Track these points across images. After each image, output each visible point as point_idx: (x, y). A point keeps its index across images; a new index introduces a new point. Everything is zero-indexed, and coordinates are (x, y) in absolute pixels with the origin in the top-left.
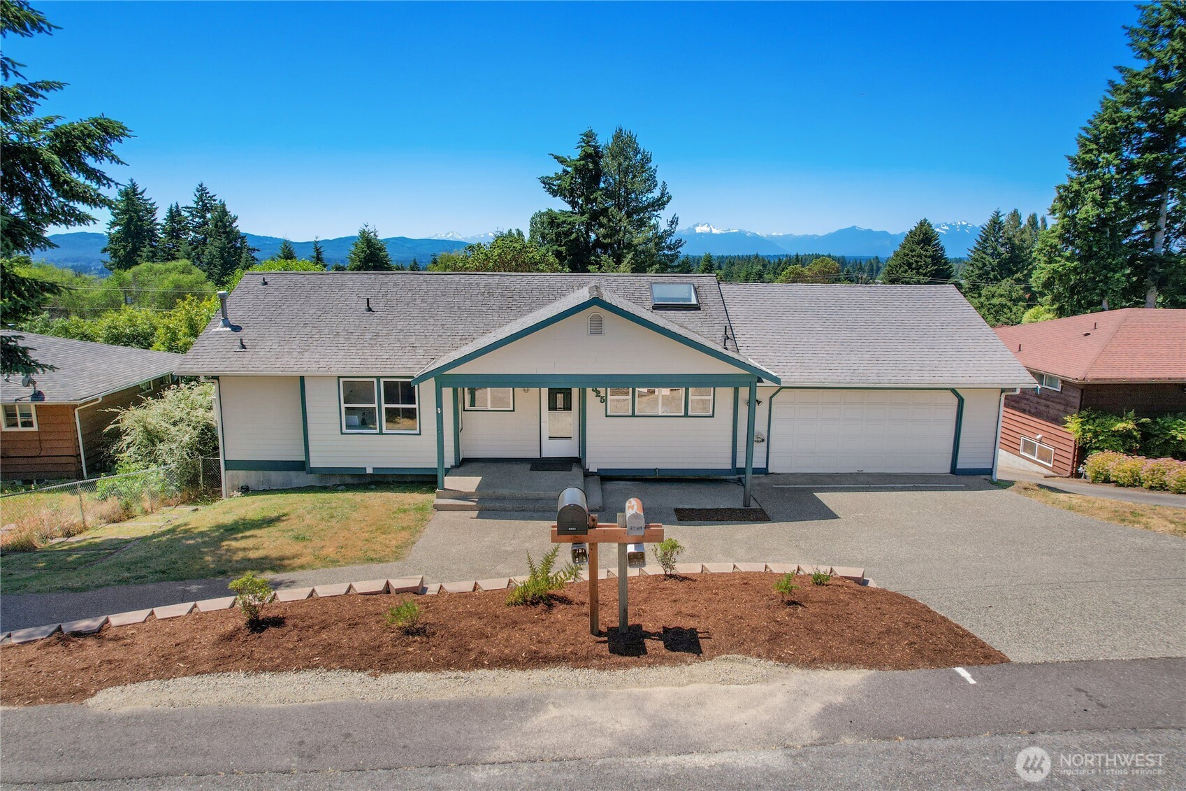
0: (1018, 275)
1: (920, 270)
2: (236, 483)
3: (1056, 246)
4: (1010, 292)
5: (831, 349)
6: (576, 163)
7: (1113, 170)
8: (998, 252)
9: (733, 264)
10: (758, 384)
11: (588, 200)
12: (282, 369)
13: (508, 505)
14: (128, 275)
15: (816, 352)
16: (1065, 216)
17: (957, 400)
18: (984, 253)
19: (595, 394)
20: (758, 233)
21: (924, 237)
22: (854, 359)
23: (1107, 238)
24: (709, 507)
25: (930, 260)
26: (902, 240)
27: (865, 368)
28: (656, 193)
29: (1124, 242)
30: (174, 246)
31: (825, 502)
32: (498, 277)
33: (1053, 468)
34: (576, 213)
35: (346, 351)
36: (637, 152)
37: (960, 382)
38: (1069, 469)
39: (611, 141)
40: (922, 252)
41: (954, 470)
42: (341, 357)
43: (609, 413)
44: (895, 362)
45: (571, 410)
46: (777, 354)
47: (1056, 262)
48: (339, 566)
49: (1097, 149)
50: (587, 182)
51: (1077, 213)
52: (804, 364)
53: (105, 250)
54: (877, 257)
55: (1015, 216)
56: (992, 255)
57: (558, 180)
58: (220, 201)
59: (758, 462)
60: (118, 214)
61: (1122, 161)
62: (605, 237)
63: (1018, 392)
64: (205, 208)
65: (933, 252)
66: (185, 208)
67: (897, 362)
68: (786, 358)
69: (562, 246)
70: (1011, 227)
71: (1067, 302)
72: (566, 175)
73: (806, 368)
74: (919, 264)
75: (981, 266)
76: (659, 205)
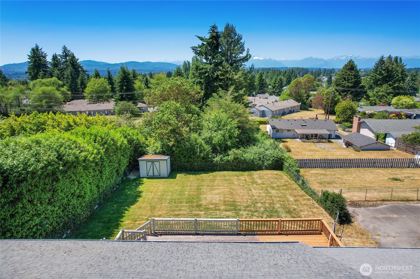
0: (390, 83)
4: (386, 90)
6: (208, 40)
8: (382, 73)
11: (213, 58)
18: (376, 73)
20: (276, 59)
21: (351, 67)
25: (353, 76)
28: (244, 54)
34: (208, 64)
36: (235, 35)
39: (223, 30)
40: (350, 73)
50: (213, 49)
55: (390, 57)
56: (379, 74)
57: (200, 48)
58: (72, 53)
60: (31, 58)
62: (221, 75)
64: (66, 55)
65: (355, 73)
66: (59, 55)
69: (202, 79)
70: (388, 62)
72: (203, 46)
75: (374, 79)
76: (246, 60)
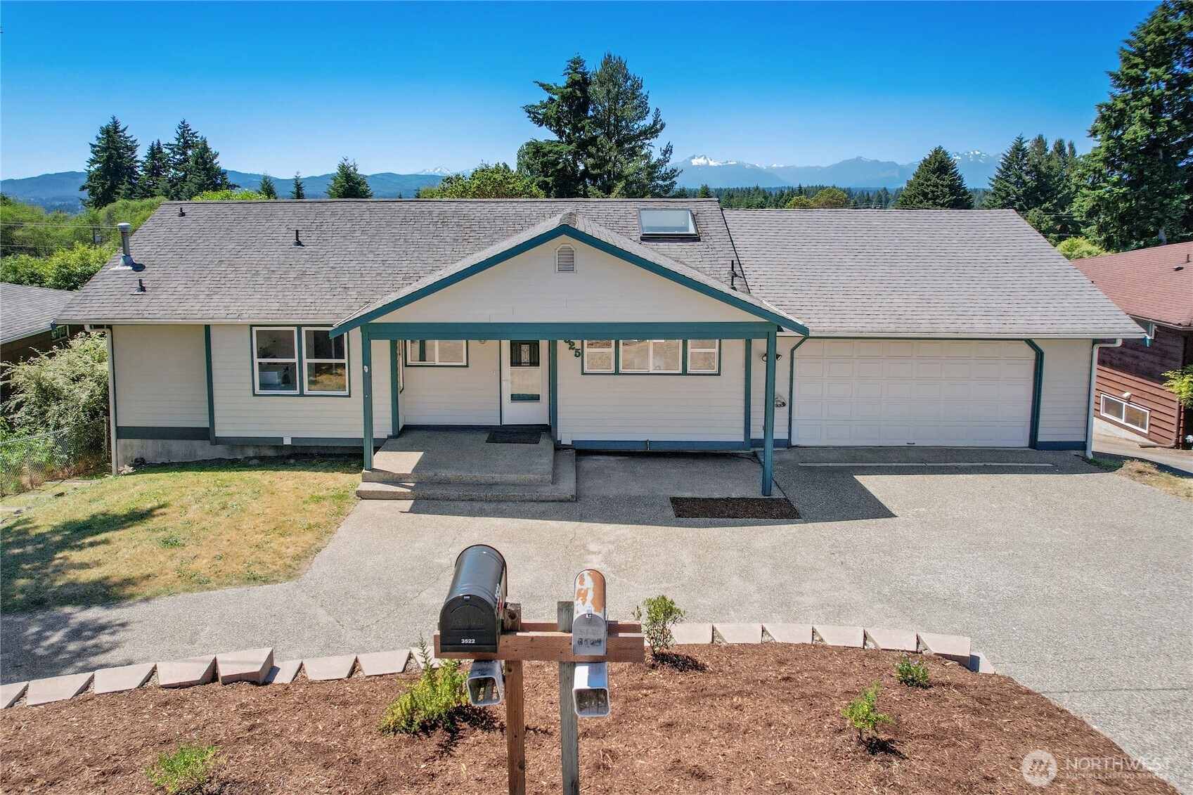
0: (1047, 205)
1: (937, 201)
2: (129, 455)
3: (1100, 171)
4: (1038, 223)
5: (867, 289)
6: (563, 90)
7: (1163, 85)
8: (1024, 181)
9: (732, 197)
10: (779, 334)
11: (576, 129)
12: (183, 316)
13: (453, 492)
14: (103, 212)
15: (848, 293)
16: (1110, 138)
17: (1034, 353)
18: (1007, 181)
19: (568, 345)
20: (757, 165)
21: (940, 166)
22: (899, 301)
23: (1159, 161)
24: (717, 496)
25: (947, 189)
26: (916, 169)
27: (914, 313)
28: (648, 121)
29: (1180, 165)
30: (154, 184)
31: (870, 489)
32: (455, 204)
33: (1149, 435)
34: (563, 143)
35: (264, 293)
36: (627, 78)
37: (1039, 331)
38: (1174, 437)
39: (599, 67)
40: (938, 181)
41: (1034, 443)
42: (256, 300)
43: (586, 370)
44: (951, 305)
45: (539, 365)
46: (799, 295)
47: (1101, 188)
48: (208, 589)
49: (1142, 63)
50: (574, 111)
51: (1123, 134)
52: (834, 308)
53: (83, 188)
54: (885, 189)
55: (1040, 142)
56: (1016, 183)
57: (544, 108)
58: (202, 138)
59: (780, 433)
60: (98, 151)
61: (1174, 75)
62: (594, 166)
63: (1119, 344)
64: (187, 145)
65: (950, 181)
66: (167, 145)
67: (955, 305)
68: (811, 300)
69: (549, 177)
70: (1036, 154)
71: (1115, 232)
72: (552, 103)
73: (837, 312)
74: (936, 193)
75: (1004, 196)
76: (652, 133)
